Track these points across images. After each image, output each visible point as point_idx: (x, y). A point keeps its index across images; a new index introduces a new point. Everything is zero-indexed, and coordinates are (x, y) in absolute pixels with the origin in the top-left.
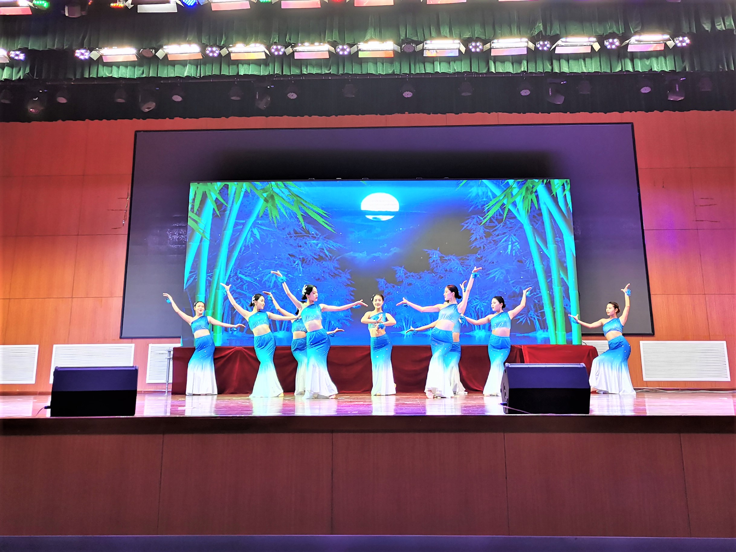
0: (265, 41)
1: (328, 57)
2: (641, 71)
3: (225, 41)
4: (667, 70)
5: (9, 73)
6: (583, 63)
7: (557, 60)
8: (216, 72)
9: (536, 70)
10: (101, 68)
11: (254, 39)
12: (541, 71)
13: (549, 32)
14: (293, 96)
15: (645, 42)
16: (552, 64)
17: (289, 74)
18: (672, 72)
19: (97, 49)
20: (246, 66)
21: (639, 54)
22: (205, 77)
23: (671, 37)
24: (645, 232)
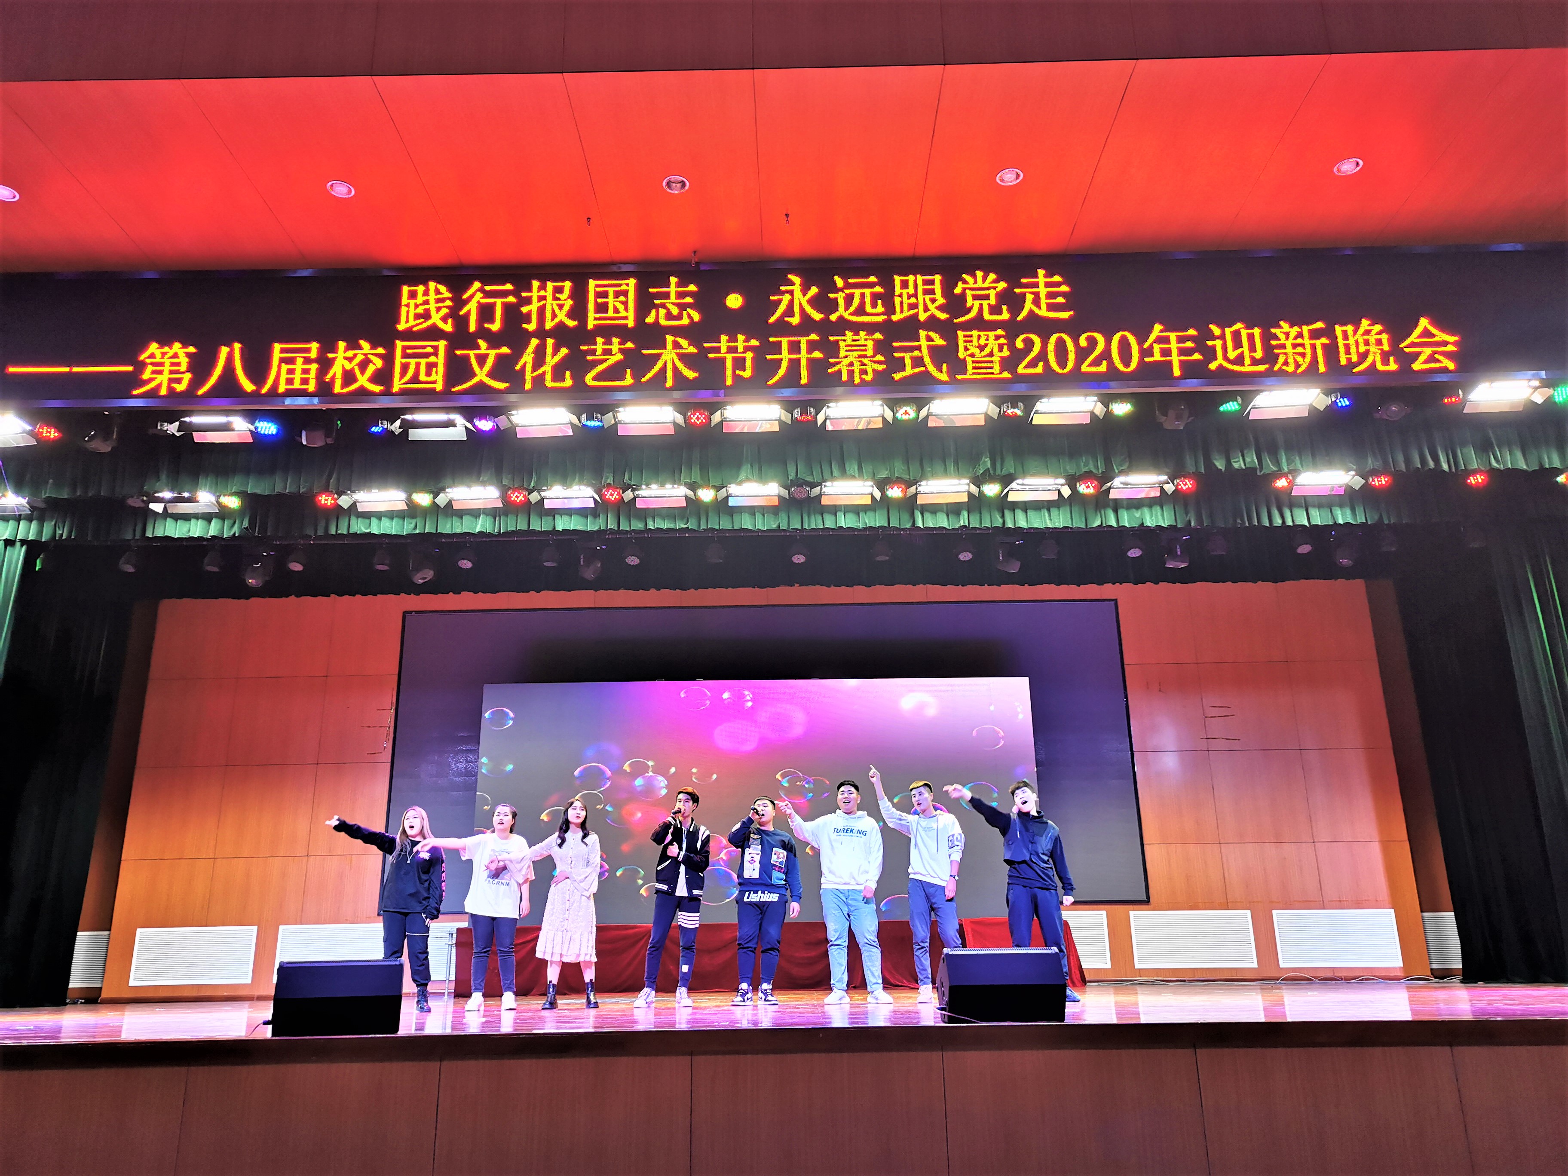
0: (594, 482)
1: (685, 505)
2: (1128, 526)
3: (536, 483)
4: (1165, 525)
5: (219, 526)
6: (1047, 514)
7: (1009, 509)
8: (522, 526)
9: (981, 524)
10: (353, 520)
11: (577, 479)
12: (989, 525)
13: (999, 470)
14: (633, 561)
15: (1133, 485)
16: (1003, 516)
17: (628, 529)
18: (1171, 527)
19: (349, 492)
20: (566, 518)
21: (1125, 503)
22: (506, 534)
23: (1169, 478)
24: (1135, 754)
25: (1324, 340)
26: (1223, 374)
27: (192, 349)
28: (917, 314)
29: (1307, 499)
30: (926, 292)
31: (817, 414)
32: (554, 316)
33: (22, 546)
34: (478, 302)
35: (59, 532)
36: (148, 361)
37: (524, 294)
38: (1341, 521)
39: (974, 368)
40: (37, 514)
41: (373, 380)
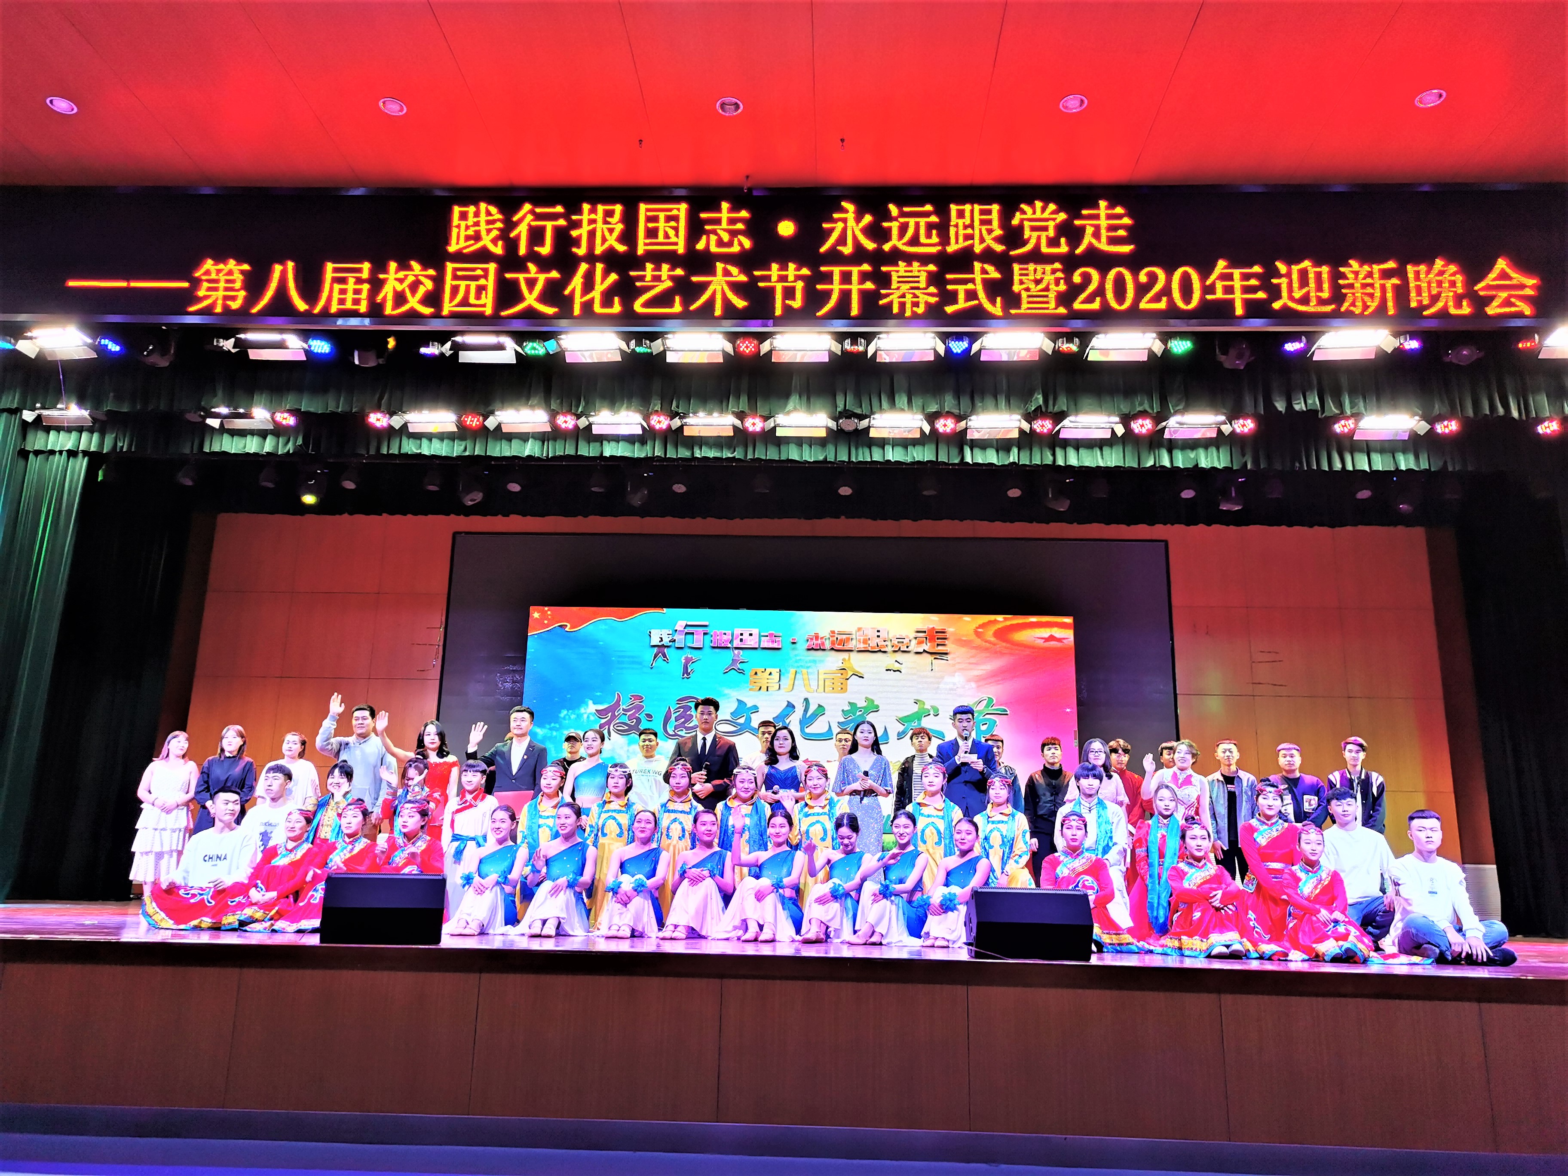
0: (641, 409)
1: (732, 434)
2: (1181, 467)
3: (585, 407)
4: (1220, 466)
5: (273, 443)
6: (1099, 453)
7: (1060, 446)
8: (570, 451)
9: (1031, 461)
10: (405, 441)
11: (625, 404)
12: (1039, 463)
13: (1052, 408)
14: (680, 488)
15: (1189, 425)
16: (1054, 455)
17: (675, 457)
18: (1226, 468)
19: (401, 412)
20: (613, 444)
21: (1180, 442)
22: (555, 458)
23: (1227, 418)
24: (1179, 697)
25: (1395, 281)
26: (1287, 315)
27: (246, 267)
28: (972, 245)
29: (1371, 444)
30: (983, 222)
31: (867, 346)
32: (604, 240)
33: (84, 457)
34: (529, 225)
35: (120, 444)
36: (204, 278)
37: (574, 217)
38: (1403, 467)
39: (1029, 303)
40: (98, 426)
41: (425, 301)
